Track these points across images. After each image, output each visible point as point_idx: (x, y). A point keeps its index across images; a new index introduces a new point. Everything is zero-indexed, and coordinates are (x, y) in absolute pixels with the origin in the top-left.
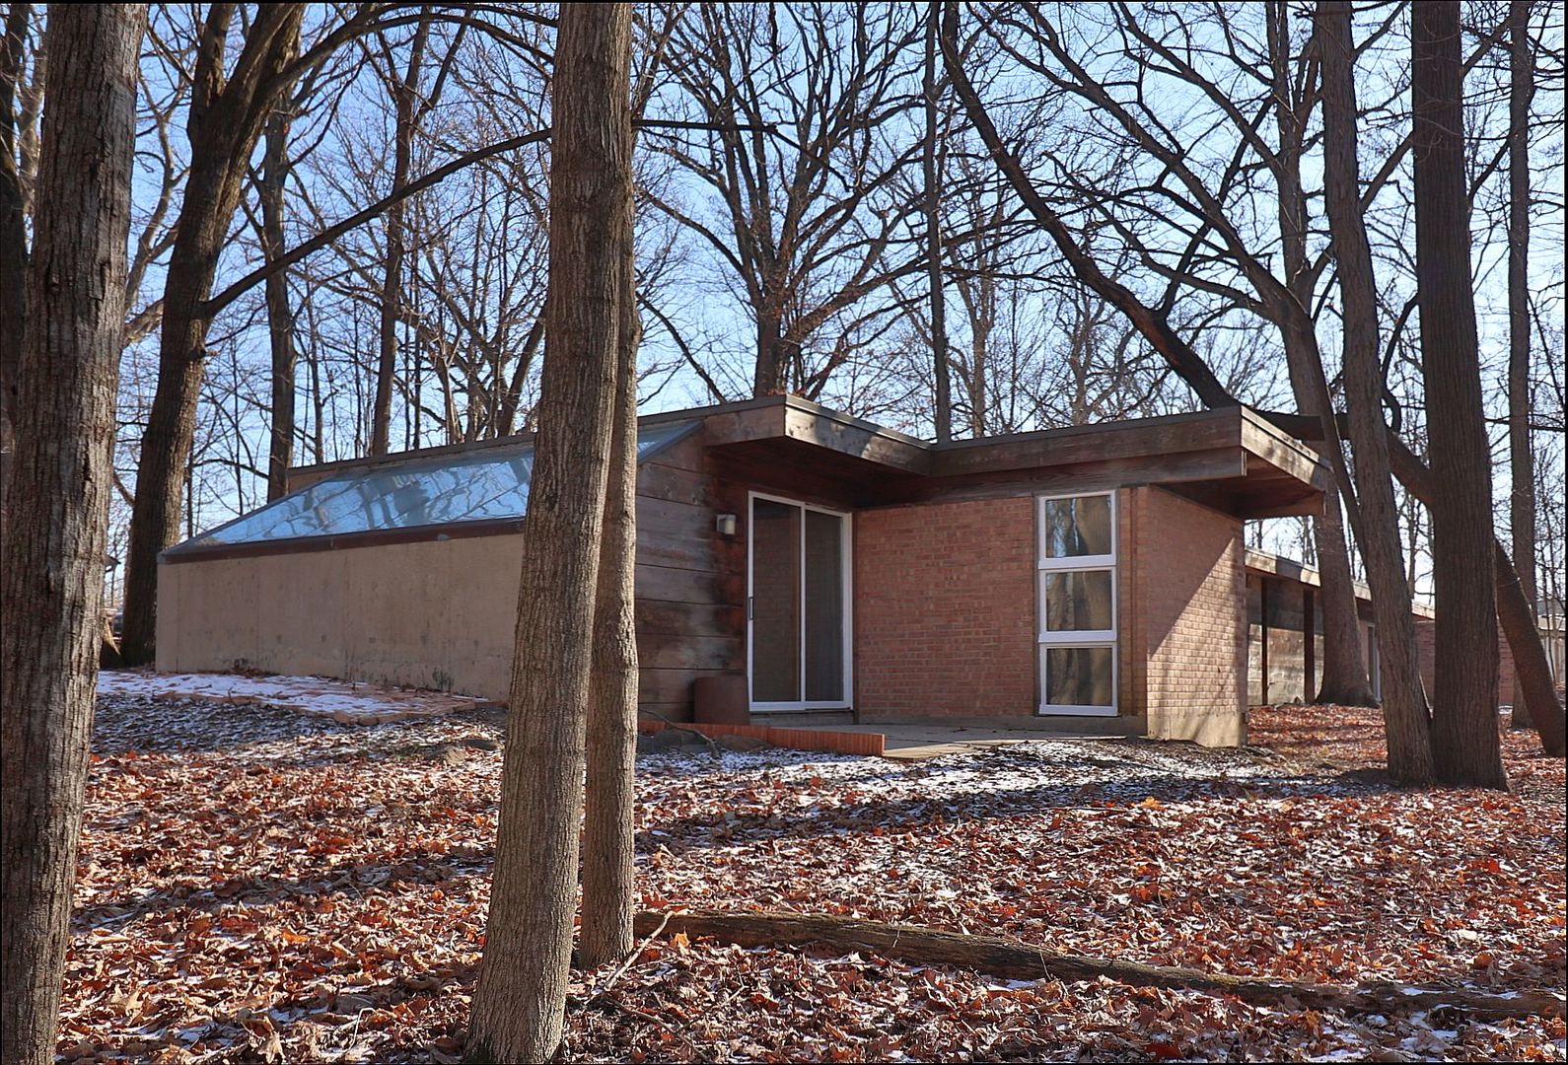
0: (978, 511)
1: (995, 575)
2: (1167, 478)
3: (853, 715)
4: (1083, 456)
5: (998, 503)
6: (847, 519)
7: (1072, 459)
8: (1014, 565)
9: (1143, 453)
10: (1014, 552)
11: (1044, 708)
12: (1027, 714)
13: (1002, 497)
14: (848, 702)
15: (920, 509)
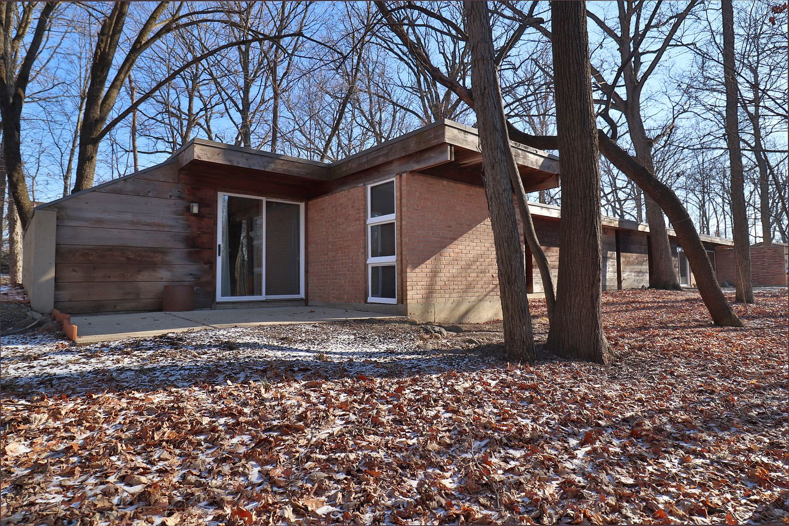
0: (345, 196)
1: (351, 228)
2: (417, 167)
3: (305, 302)
4: (381, 160)
5: (352, 190)
6: (302, 205)
7: (376, 163)
8: (358, 222)
9: (403, 154)
10: (357, 215)
11: (371, 299)
12: (363, 303)
13: (353, 188)
14: (302, 295)
15: (327, 197)
